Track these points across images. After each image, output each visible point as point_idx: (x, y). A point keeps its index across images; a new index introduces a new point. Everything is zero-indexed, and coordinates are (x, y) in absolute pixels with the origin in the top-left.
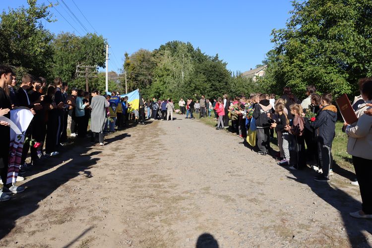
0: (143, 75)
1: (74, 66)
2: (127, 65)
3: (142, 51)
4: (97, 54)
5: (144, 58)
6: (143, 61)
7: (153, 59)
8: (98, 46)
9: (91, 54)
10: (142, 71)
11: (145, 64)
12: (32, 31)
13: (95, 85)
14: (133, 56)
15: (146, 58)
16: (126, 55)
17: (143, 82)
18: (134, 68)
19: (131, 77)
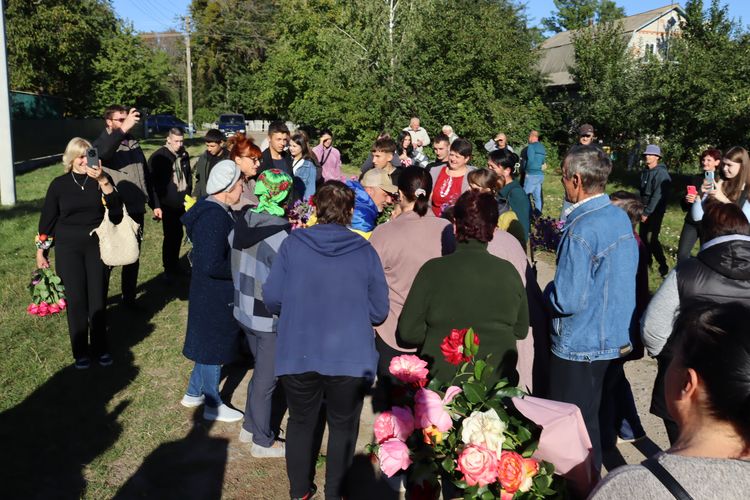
0: (244, 36)
2: (201, 5)
10: (241, 25)
18: (219, 16)
19: (211, 39)
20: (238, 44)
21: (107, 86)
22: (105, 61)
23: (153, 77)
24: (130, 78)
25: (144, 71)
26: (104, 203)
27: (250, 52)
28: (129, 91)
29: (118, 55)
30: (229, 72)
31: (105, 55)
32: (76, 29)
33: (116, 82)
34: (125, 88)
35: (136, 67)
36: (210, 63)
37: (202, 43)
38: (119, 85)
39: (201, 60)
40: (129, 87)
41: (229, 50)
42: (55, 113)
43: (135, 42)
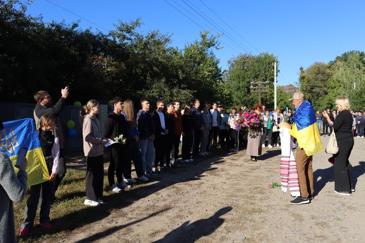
0: (318, 87)
1: (249, 82)
2: (303, 78)
3: (317, 64)
4: (268, 71)
5: (319, 70)
6: (319, 73)
7: (328, 71)
8: (269, 64)
9: (263, 72)
10: (317, 83)
11: (320, 76)
12: (203, 59)
13: (270, 98)
14: (308, 70)
15: (321, 70)
16: (301, 69)
17: (319, 93)
18: (309, 81)
19: (307, 89)
20: (316, 90)
27: (320, 92)
30: (313, 100)
41: (313, 92)
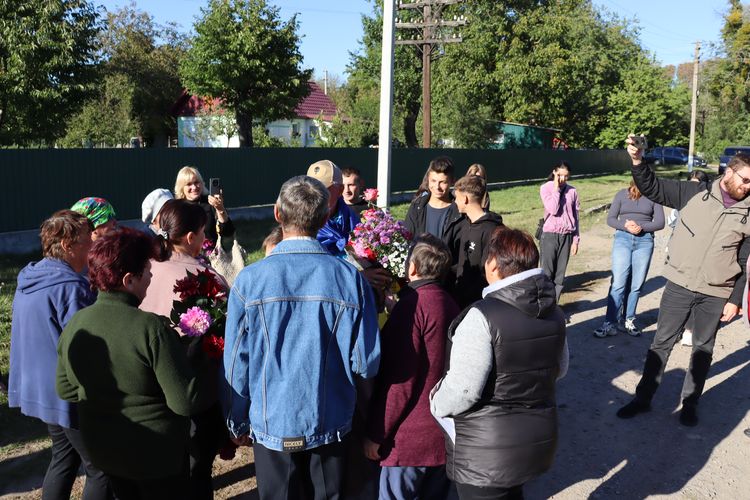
19: (742, 64)
21: (621, 117)
22: (622, 93)
23: (670, 108)
24: (645, 108)
25: (661, 101)
26: (218, 230)
28: (643, 122)
29: (636, 86)
31: (622, 87)
32: (566, 64)
33: (630, 114)
34: (638, 119)
35: (654, 98)
36: (737, 91)
37: (730, 70)
38: (634, 116)
39: (727, 88)
40: (643, 118)
42: (540, 143)
43: (655, 73)
